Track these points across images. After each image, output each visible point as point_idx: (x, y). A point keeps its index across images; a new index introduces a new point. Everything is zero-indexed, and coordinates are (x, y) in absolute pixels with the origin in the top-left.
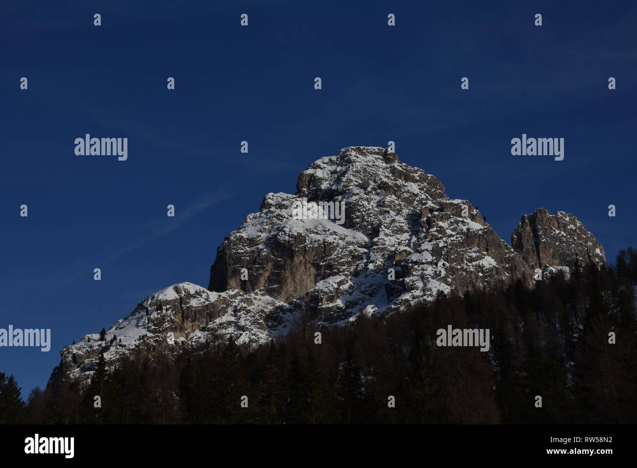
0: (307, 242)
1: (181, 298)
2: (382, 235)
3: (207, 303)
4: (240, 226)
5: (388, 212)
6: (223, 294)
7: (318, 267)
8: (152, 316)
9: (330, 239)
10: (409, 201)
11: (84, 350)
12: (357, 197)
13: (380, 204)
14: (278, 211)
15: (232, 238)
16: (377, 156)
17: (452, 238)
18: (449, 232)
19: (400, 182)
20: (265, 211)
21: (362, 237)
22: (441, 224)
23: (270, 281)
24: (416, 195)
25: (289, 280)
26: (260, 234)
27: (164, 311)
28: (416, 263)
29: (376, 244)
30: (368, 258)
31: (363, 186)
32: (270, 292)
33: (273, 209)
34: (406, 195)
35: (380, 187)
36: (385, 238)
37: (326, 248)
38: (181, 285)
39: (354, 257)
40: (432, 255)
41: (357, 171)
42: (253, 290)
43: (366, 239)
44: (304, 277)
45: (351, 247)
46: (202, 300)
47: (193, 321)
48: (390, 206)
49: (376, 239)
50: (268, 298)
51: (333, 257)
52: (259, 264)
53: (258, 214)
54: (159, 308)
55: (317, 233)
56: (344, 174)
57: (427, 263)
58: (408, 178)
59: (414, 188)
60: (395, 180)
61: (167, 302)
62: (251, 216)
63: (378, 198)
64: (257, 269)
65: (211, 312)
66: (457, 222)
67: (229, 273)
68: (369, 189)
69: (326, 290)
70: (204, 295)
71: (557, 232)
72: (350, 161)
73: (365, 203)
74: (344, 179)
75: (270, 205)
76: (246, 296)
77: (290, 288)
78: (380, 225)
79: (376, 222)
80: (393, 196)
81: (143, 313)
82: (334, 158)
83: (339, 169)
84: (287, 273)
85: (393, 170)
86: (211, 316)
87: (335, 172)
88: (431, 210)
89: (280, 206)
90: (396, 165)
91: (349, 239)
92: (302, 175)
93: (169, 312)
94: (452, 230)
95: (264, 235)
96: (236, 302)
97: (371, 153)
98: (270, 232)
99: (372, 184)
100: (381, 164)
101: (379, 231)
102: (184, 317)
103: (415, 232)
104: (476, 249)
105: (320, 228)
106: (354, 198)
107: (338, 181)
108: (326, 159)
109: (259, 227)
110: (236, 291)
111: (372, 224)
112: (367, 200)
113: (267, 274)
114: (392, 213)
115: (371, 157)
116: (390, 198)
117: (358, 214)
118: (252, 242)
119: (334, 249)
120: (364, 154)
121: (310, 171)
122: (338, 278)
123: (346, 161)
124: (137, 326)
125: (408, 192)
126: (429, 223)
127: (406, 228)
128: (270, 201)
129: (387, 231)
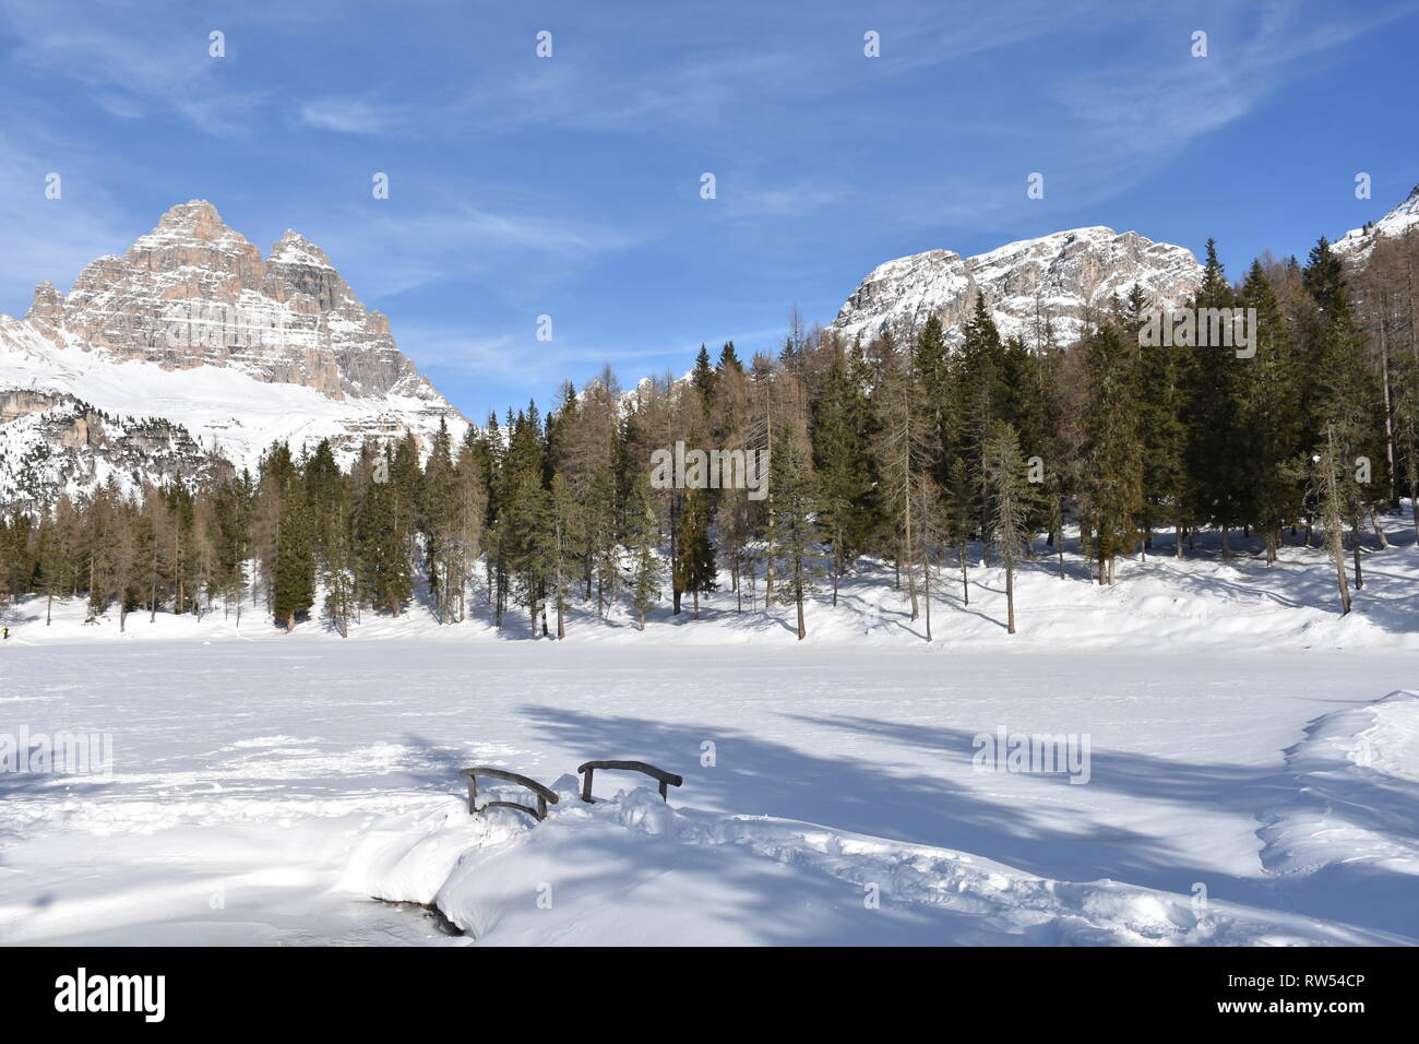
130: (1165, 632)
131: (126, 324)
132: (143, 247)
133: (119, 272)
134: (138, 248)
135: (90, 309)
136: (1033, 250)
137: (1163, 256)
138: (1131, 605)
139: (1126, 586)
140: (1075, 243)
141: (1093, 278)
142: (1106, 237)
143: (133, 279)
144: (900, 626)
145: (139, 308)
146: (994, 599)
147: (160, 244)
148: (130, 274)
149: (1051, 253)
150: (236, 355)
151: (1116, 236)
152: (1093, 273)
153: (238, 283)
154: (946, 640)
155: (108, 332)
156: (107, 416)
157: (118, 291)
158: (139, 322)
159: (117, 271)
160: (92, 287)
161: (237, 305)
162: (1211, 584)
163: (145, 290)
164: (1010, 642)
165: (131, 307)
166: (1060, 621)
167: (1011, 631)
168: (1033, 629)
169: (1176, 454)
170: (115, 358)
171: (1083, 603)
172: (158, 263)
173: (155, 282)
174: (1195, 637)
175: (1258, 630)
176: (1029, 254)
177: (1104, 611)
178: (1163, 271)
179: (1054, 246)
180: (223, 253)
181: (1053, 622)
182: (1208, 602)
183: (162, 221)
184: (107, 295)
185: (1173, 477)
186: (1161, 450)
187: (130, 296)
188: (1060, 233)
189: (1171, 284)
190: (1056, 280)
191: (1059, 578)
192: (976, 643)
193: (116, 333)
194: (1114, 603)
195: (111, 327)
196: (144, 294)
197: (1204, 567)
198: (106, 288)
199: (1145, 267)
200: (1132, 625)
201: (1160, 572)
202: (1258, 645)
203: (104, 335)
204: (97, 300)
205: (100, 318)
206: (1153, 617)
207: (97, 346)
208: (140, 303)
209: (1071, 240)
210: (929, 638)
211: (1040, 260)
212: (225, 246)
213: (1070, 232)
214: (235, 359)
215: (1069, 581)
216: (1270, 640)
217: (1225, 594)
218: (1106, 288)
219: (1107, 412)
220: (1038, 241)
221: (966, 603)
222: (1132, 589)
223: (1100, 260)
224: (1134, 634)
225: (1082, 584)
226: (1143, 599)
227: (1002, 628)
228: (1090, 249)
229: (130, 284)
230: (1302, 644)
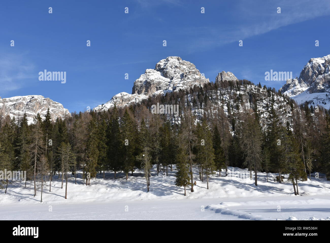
0: (155, 81)
1: (122, 96)
2: (174, 79)
3: (128, 97)
4: (139, 78)
5: (176, 73)
6: (133, 95)
7: (157, 88)
8: (114, 101)
9: (161, 81)
10: (183, 71)
11: (98, 109)
12: (169, 70)
13: (175, 72)
14: (149, 74)
15: (136, 81)
16: (176, 59)
17: (191, 80)
18: (190, 78)
19: (181, 66)
20: (145, 74)
21: (169, 80)
22: (189, 76)
23: (145, 91)
24: (185, 69)
25: (150, 91)
26: (143, 80)
27: (117, 99)
28: (178, 87)
29: (172, 82)
30: (170, 85)
31: (171, 67)
32: (145, 94)
33: (147, 73)
34: (182, 69)
35: (175, 67)
36: (175, 80)
37: (159, 83)
38: (122, 93)
39: (166, 85)
40: (182, 85)
41: (170, 63)
42: (141, 94)
43: (170, 81)
44: (154, 90)
45: (166, 83)
46: (127, 96)
47: (125, 102)
48: (177, 72)
49: (172, 81)
50: (145, 96)
51: (161, 85)
52: (143, 87)
53: (144, 74)
54: (116, 98)
55: (158, 79)
56: (167, 64)
57: (181, 87)
58: (183, 65)
59: (185, 67)
60: (180, 65)
61: (118, 97)
62: (142, 75)
63: (175, 70)
64: (142, 89)
65: (129, 99)
66: (193, 76)
67: (135, 90)
68: (173, 68)
69: (157, 94)
70: (128, 95)
71: (227, 77)
72: (169, 61)
73: (171, 71)
74: (167, 65)
75: (147, 72)
76: (139, 95)
77: (150, 93)
78: (173, 77)
79: (173, 76)
80: (179, 69)
81: (113, 100)
82: (165, 60)
83: (166, 62)
84: (149, 90)
85: (180, 63)
86: (129, 100)
87: (165, 63)
88: (186, 73)
89: (149, 72)
90: (181, 61)
91: (166, 80)
92: (156, 64)
93: (119, 100)
94: (191, 78)
95: (144, 80)
96: (136, 97)
97: (175, 58)
98: (146, 79)
99: (174, 66)
100: (177, 61)
101: (173, 78)
102: (123, 101)
103: (181, 78)
104: (197, 82)
105: (159, 78)
106: (168, 70)
107: (165, 65)
108: (163, 60)
109: (143, 78)
110: (136, 94)
111: (172, 77)
112: (171, 70)
113: (144, 90)
114: (177, 74)
115: (174, 59)
116: (177, 70)
117: (169, 74)
118: (141, 82)
119: (161, 83)
120: (173, 58)
121: (159, 63)
122: (160, 91)
123: (168, 60)
124: (111, 103)
125: (183, 68)
126: (186, 76)
127: (180, 77)
128: (147, 71)
129: (175, 78)
130: (107, 197)
136: (22, 99)
137: (56, 105)
138: (96, 190)
139: (93, 186)
140: (34, 98)
141: (38, 108)
142: (42, 98)
144: (30, 198)
146: (58, 190)
149: (27, 100)
151: (44, 98)
152: (38, 107)
154: (47, 201)
162: (113, 186)
164: (66, 201)
166: (79, 195)
167: (66, 198)
168: (71, 197)
169: (105, 153)
171: (83, 190)
174: (115, 198)
175: (129, 196)
176: (21, 100)
177: (90, 192)
178: (55, 108)
179: (28, 99)
181: (77, 196)
182: (115, 190)
185: (104, 158)
186: (102, 152)
188: (30, 96)
189: (57, 112)
190: (28, 107)
191: (75, 184)
192: (56, 202)
194: (91, 190)
197: (111, 182)
199: (51, 107)
200: (98, 195)
201: (100, 183)
202: (131, 200)
206: (102, 193)
209: (33, 98)
210: (41, 201)
211: (24, 102)
213: (32, 96)
215: (77, 185)
216: (133, 198)
217: (118, 188)
218: (41, 111)
219: (91, 141)
220: (24, 97)
221: (50, 191)
222: (95, 186)
223: (40, 104)
224: (98, 198)
225: (81, 185)
226: (99, 189)
227: (63, 198)
228: (38, 101)
230: (141, 199)
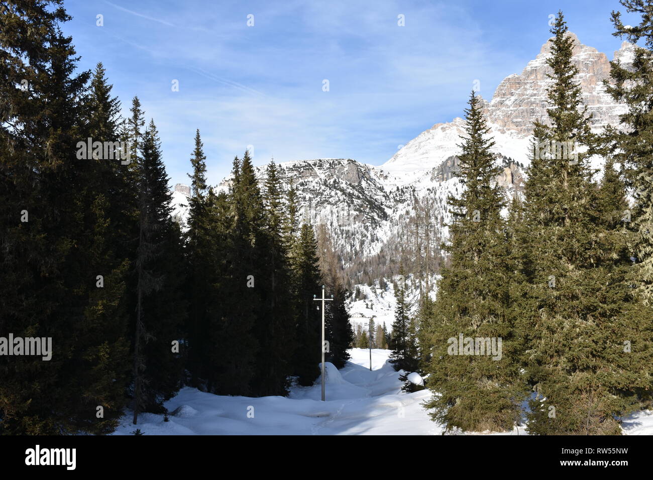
131: (525, 114)
132: (532, 67)
133: (519, 83)
134: (529, 68)
135: (504, 108)
143: (528, 86)
145: (532, 103)
147: (542, 63)
148: (526, 84)
150: (595, 125)
153: (594, 79)
155: (515, 120)
156: (522, 165)
157: (519, 95)
158: (533, 112)
159: (518, 83)
160: (504, 94)
161: (594, 93)
163: (535, 92)
165: (527, 103)
170: (520, 136)
172: (541, 75)
173: (541, 86)
180: (583, 62)
183: (542, 49)
184: (513, 98)
187: (527, 97)
193: (519, 120)
195: (516, 117)
196: (535, 95)
198: (512, 94)
203: (513, 122)
204: (507, 102)
205: (509, 112)
207: (509, 130)
208: (533, 100)
212: (584, 57)
214: (595, 127)
229: (526, 89)
